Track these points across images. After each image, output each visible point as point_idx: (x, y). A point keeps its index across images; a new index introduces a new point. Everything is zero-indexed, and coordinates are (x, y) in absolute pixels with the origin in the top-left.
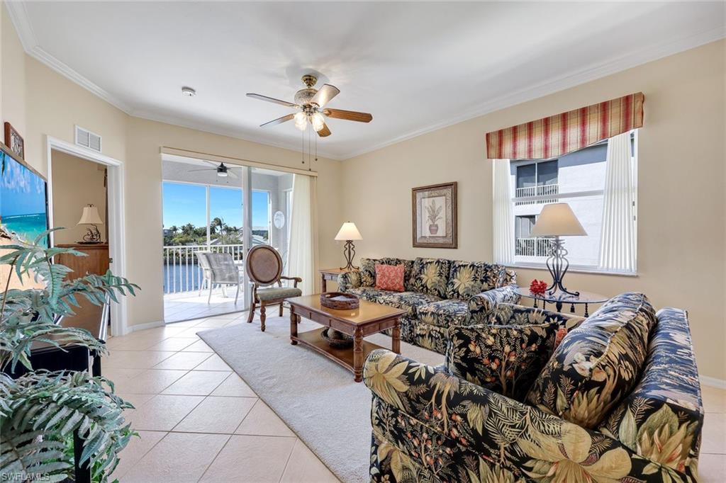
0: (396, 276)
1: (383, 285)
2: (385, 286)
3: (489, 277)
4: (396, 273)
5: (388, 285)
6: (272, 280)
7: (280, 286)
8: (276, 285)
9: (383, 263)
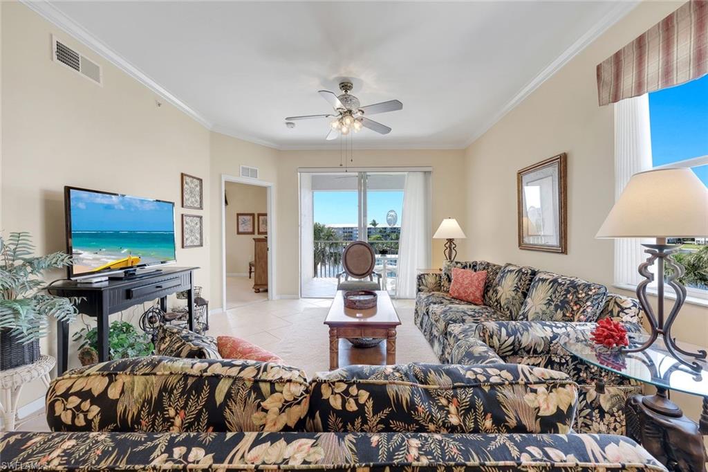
0: (471, 284)
1: (454, 292)
2: (456, 294)
3: (568, 303)
4: (472, 281)
5: (460, 294)
6: (364, 274)
7: (371, 280)
8: (368, 279)
9: (464, 268)
